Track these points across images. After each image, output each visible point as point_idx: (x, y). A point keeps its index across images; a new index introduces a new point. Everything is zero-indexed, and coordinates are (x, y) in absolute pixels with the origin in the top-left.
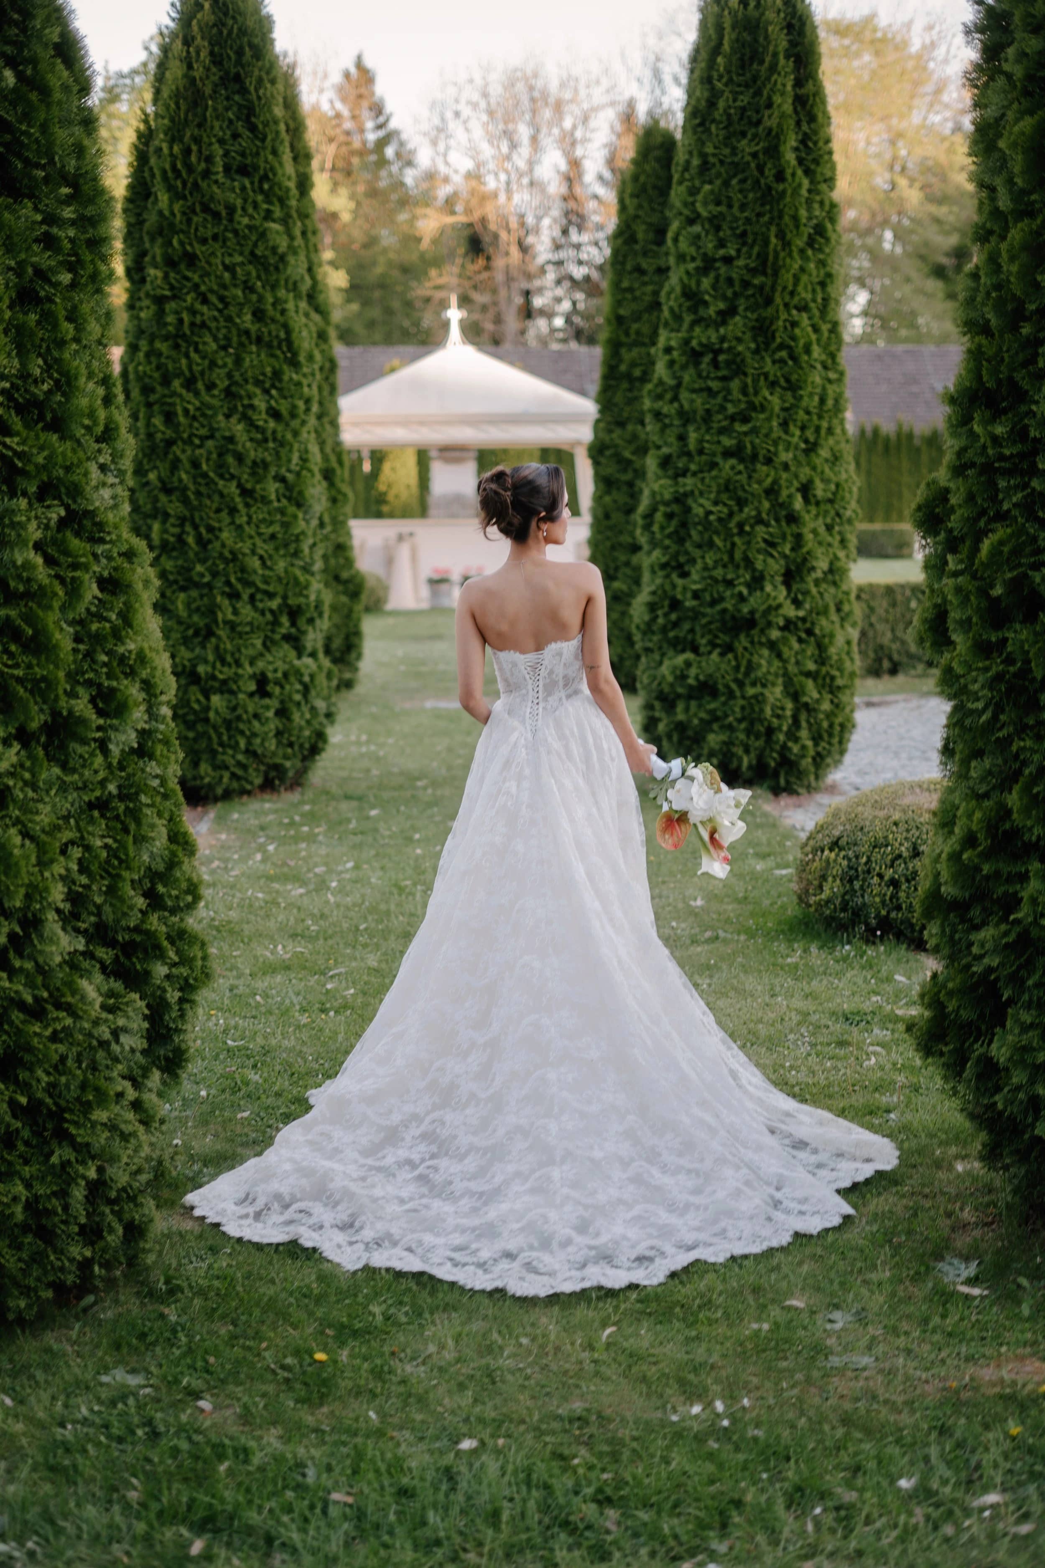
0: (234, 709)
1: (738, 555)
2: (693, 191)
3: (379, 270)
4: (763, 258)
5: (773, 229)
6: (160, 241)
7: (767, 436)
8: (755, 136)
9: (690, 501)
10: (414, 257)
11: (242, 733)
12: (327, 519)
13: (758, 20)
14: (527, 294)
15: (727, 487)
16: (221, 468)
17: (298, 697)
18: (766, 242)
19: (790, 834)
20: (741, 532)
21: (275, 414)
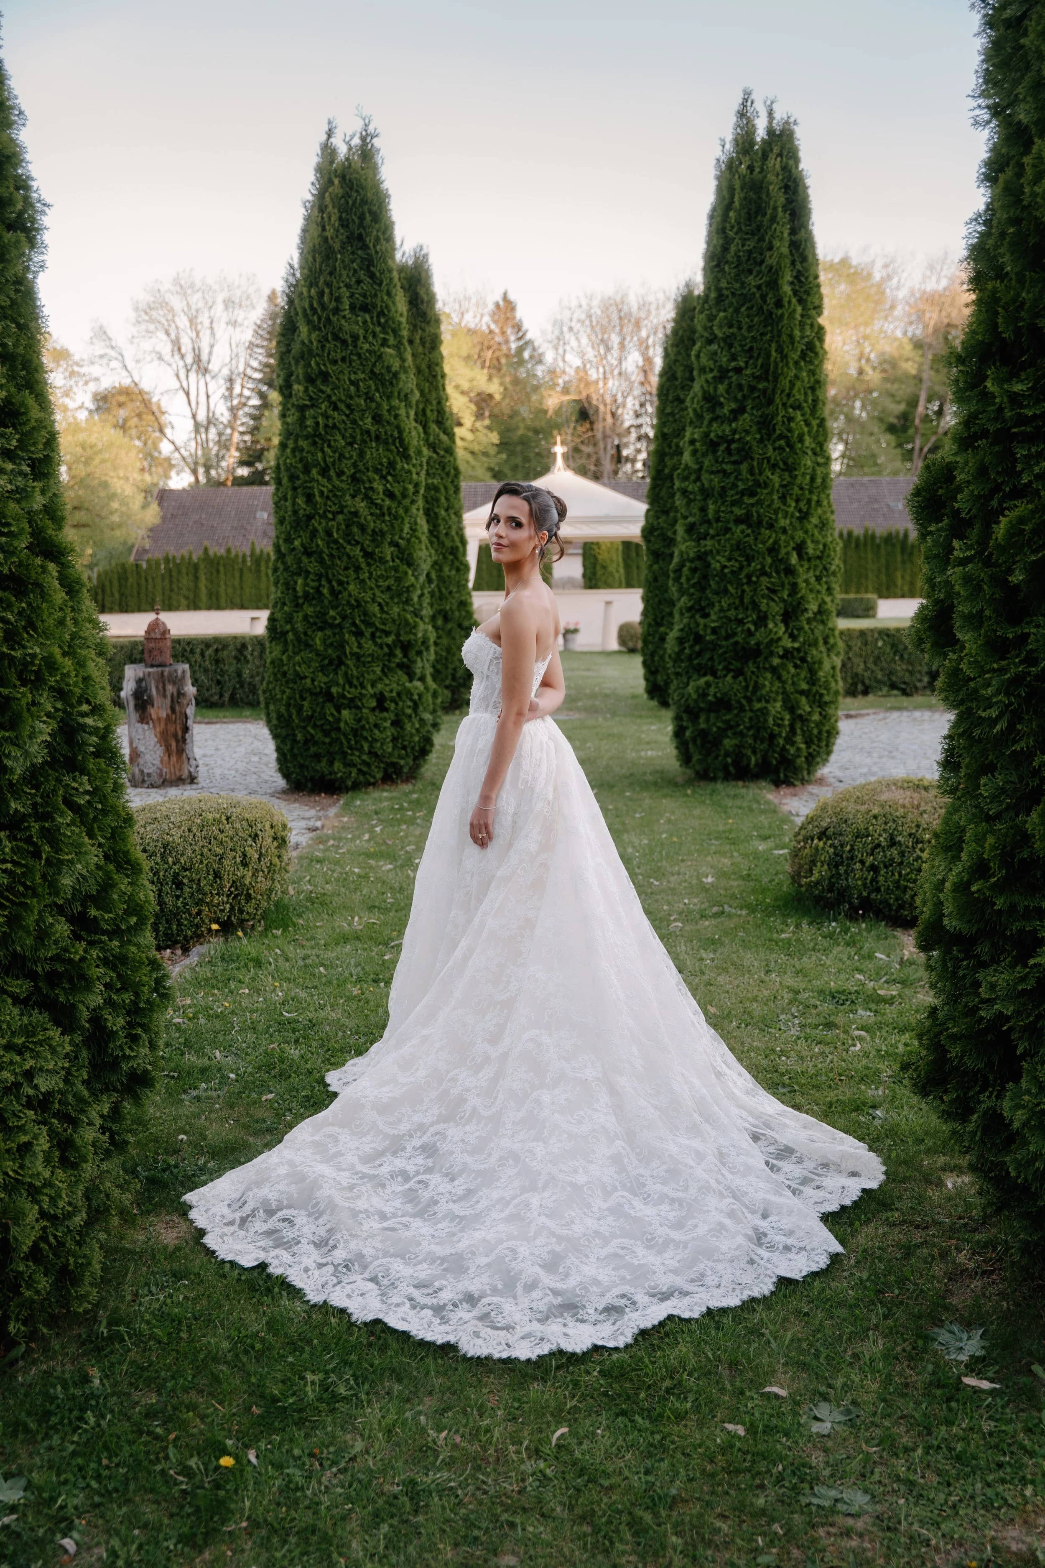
0: (359, 720)
1: (747, 600)
2: (711, 318)
3: (520, 432)
4: (765, 367)
5: (774, 345)
6: (302, 363)
7: (769, 506)
8: (759, 272)
9: (709, 558)
10: (543, 424)
11: (366, 739)
12: (433, 575)
13: (762, 182)
14: (618, 448)
15: (738, 546)
16: (348, 535)
17: (409, 711)
18: (768, 355)
19: (787, 819)
20: (749, 582)
21: (390, 495)
